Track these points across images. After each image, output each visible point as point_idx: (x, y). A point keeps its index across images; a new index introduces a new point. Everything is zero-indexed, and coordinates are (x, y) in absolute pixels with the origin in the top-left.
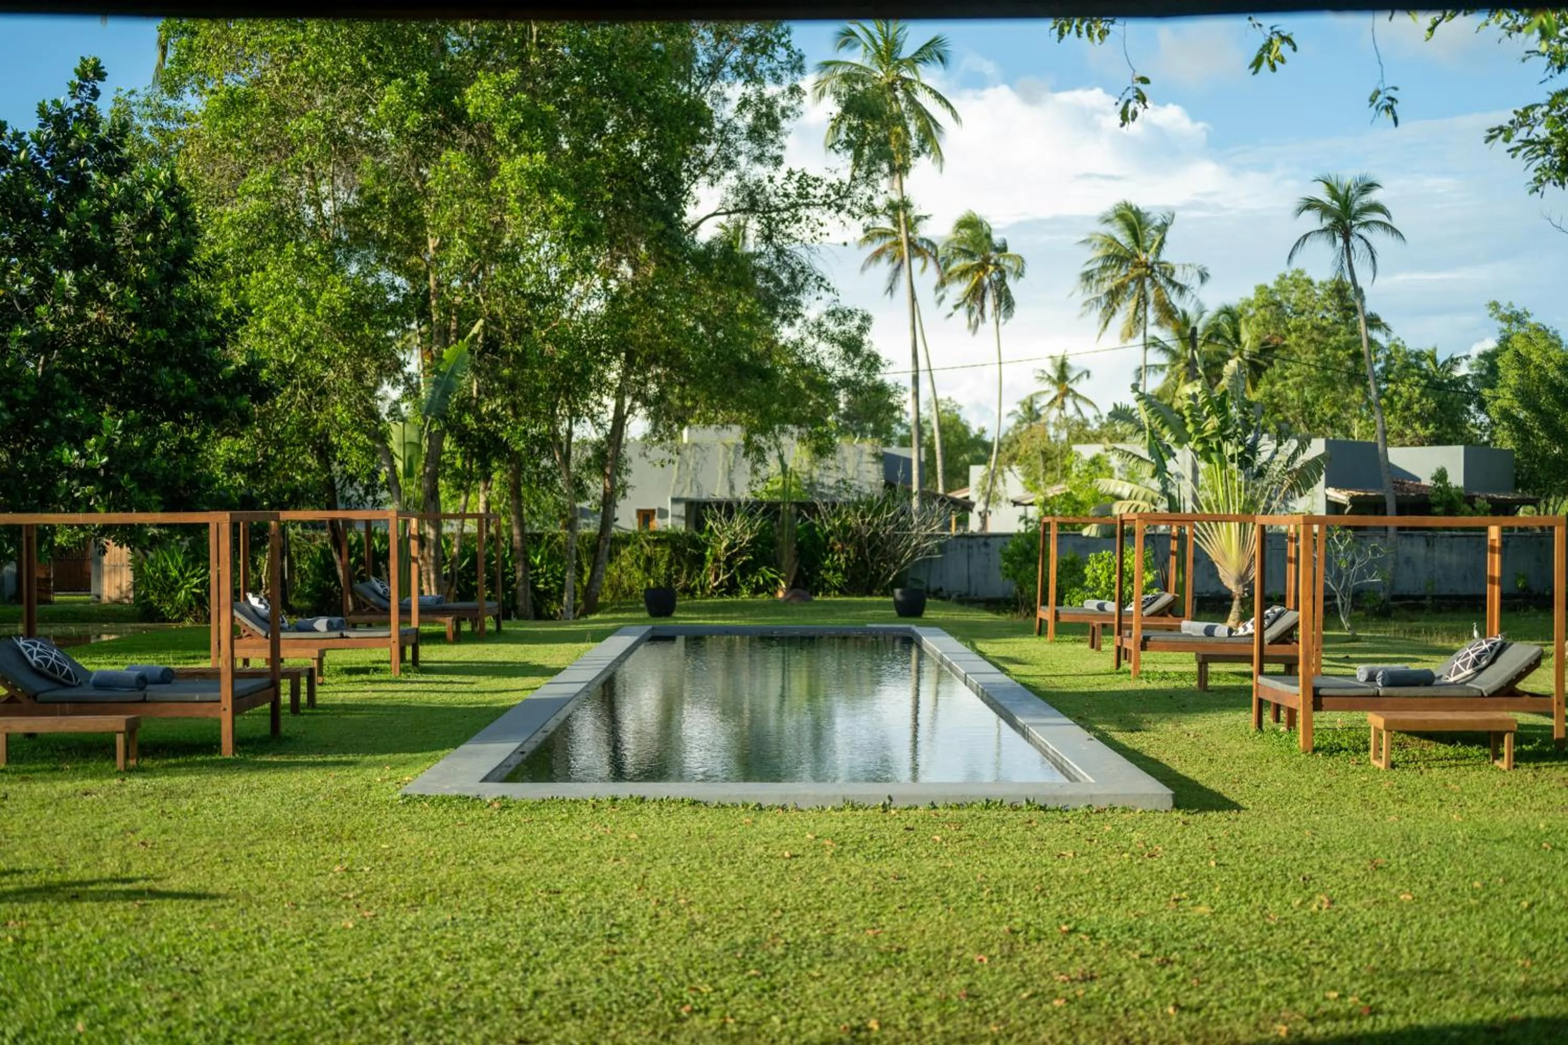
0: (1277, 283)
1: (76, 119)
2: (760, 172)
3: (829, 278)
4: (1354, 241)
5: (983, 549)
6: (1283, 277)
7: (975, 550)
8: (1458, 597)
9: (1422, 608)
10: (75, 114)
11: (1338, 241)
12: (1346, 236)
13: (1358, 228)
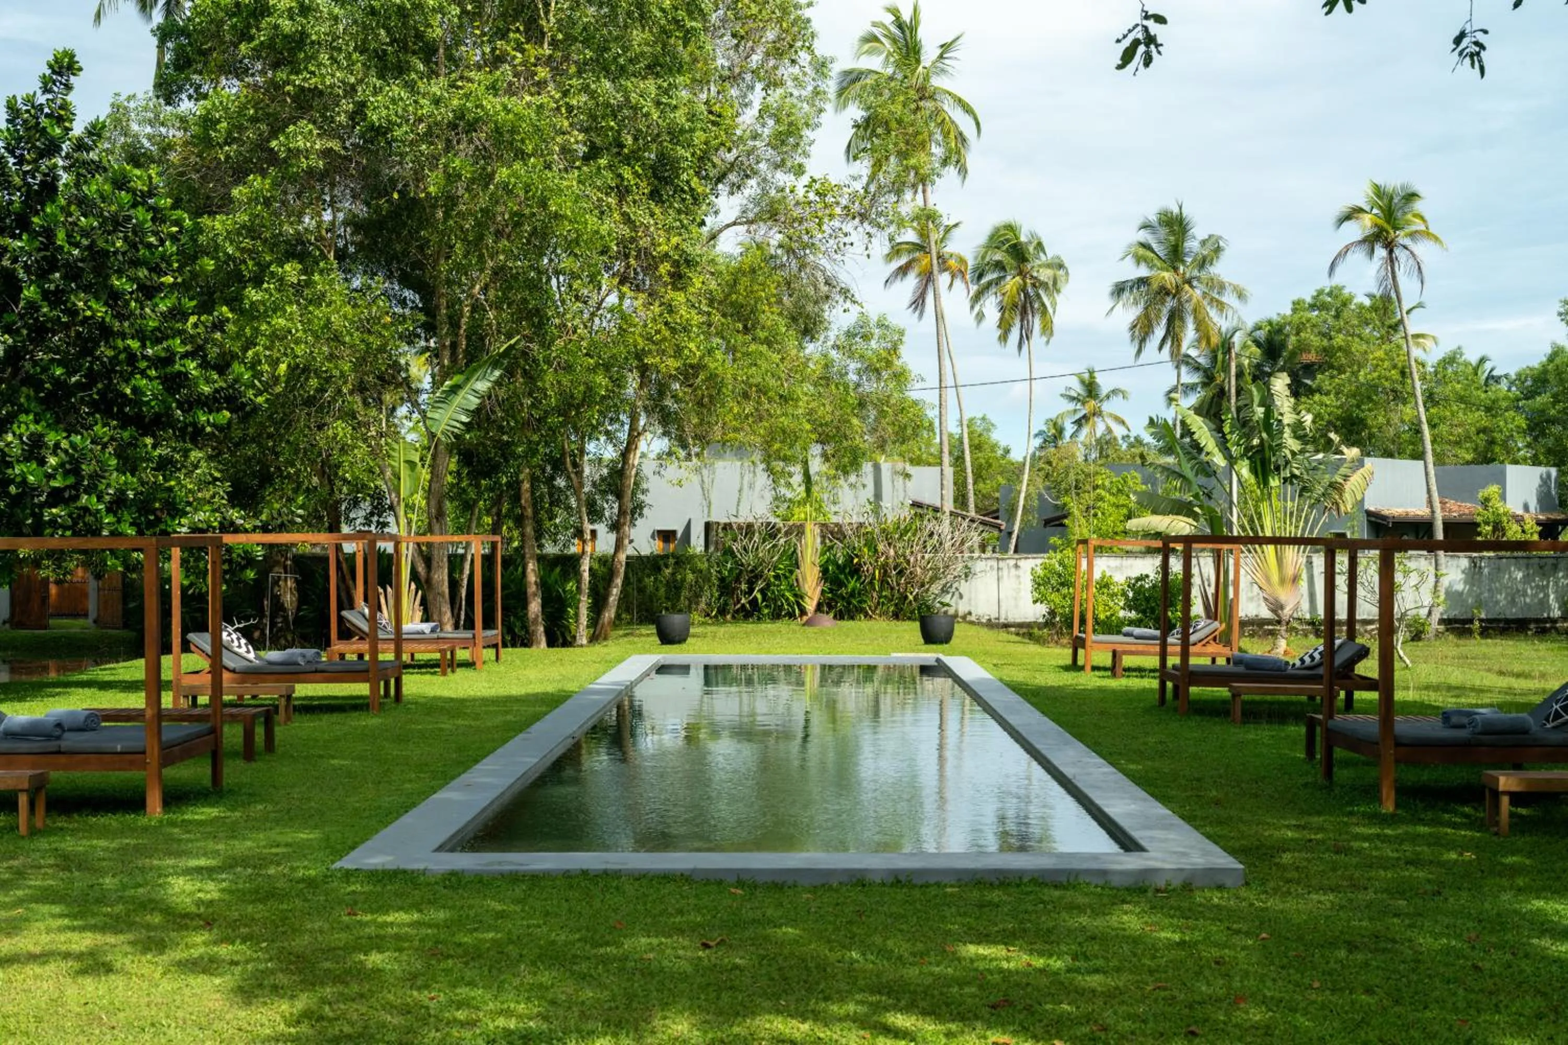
0: (1314, 298)
1: (47, 116)
2: (782, 178)
3: (854, 290)
4: (1397, 252)
5: (1013, 570)
6: (1320, 292)
7: (1005, 573)
8: (1507, 621)
9: (1470, 632)
10: (46, 110)
11: (1381, 252)
12: (1390, 246)
13: (1402, 239)
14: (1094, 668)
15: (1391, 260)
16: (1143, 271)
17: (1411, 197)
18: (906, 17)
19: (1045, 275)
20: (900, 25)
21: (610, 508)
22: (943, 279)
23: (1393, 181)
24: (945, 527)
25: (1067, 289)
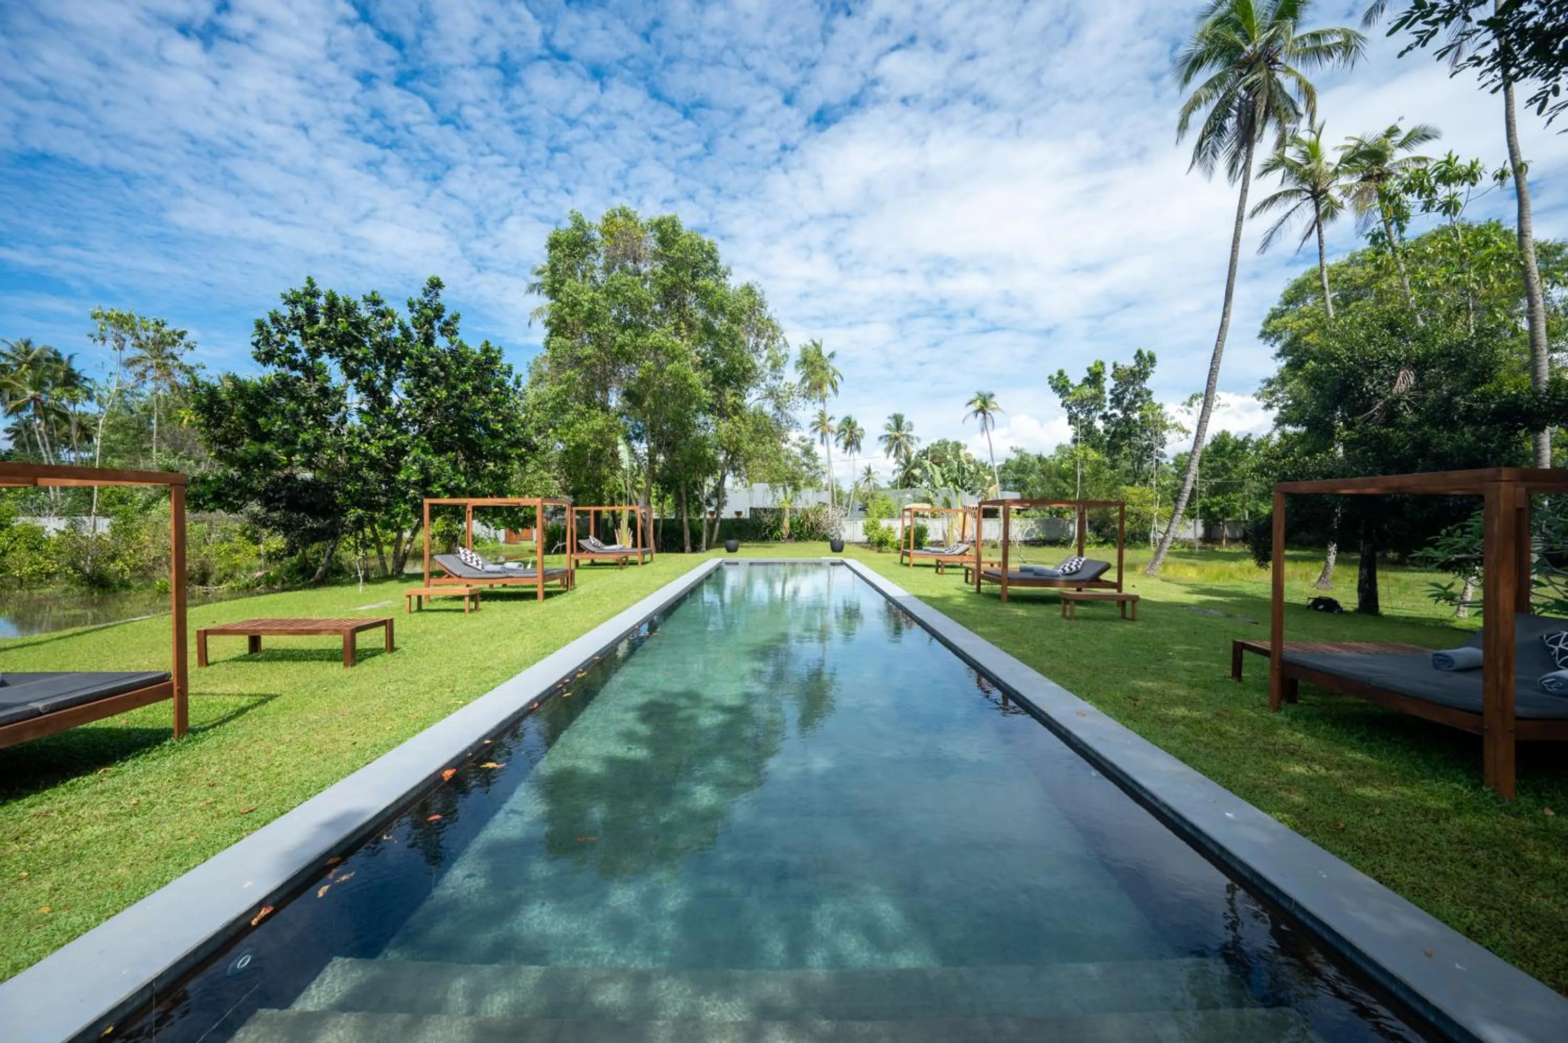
5: (855, 523)
11: (980, 415)
12: (984, 413)
13: (989, 411)
14: (915, 565)
15: (985, 418)
16: (888, 432)
17: (992, 396)
18: (817, 342)
19: (858, 433)
20: (815, 345)
21: (714, 502)
22: (829, 434)
23: (986, 391)
24: (830, 509)
25: (866, 437)
